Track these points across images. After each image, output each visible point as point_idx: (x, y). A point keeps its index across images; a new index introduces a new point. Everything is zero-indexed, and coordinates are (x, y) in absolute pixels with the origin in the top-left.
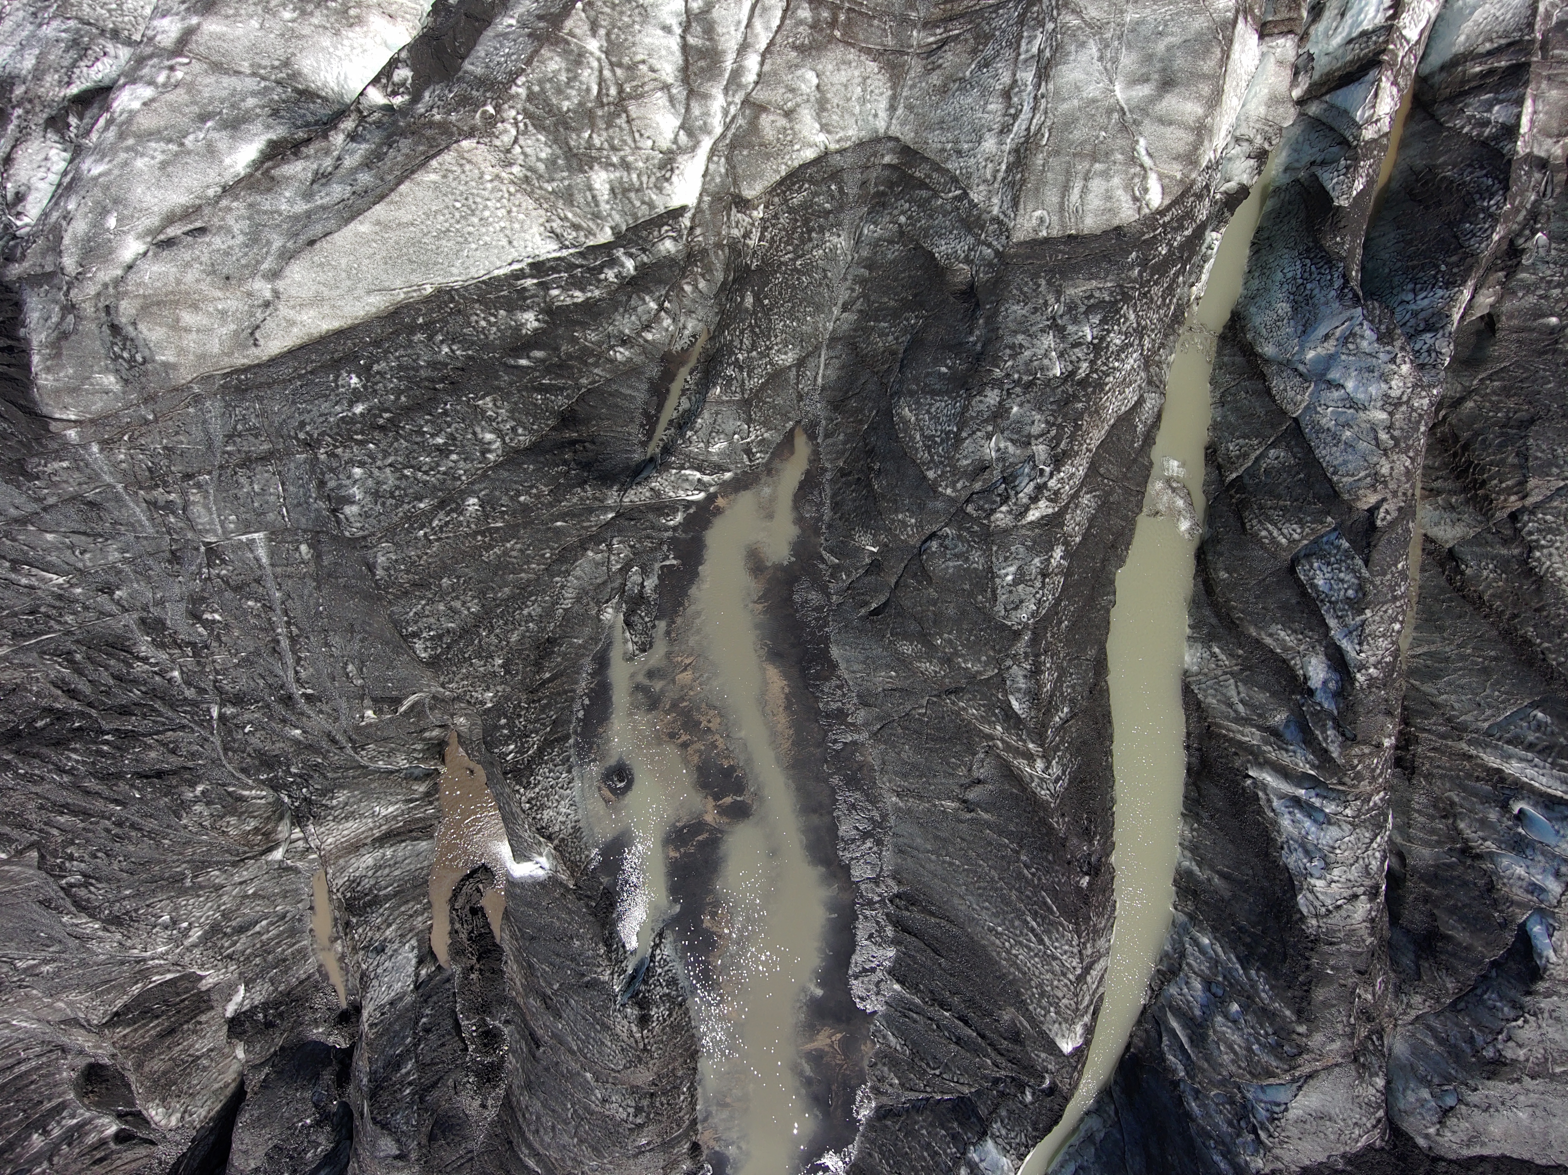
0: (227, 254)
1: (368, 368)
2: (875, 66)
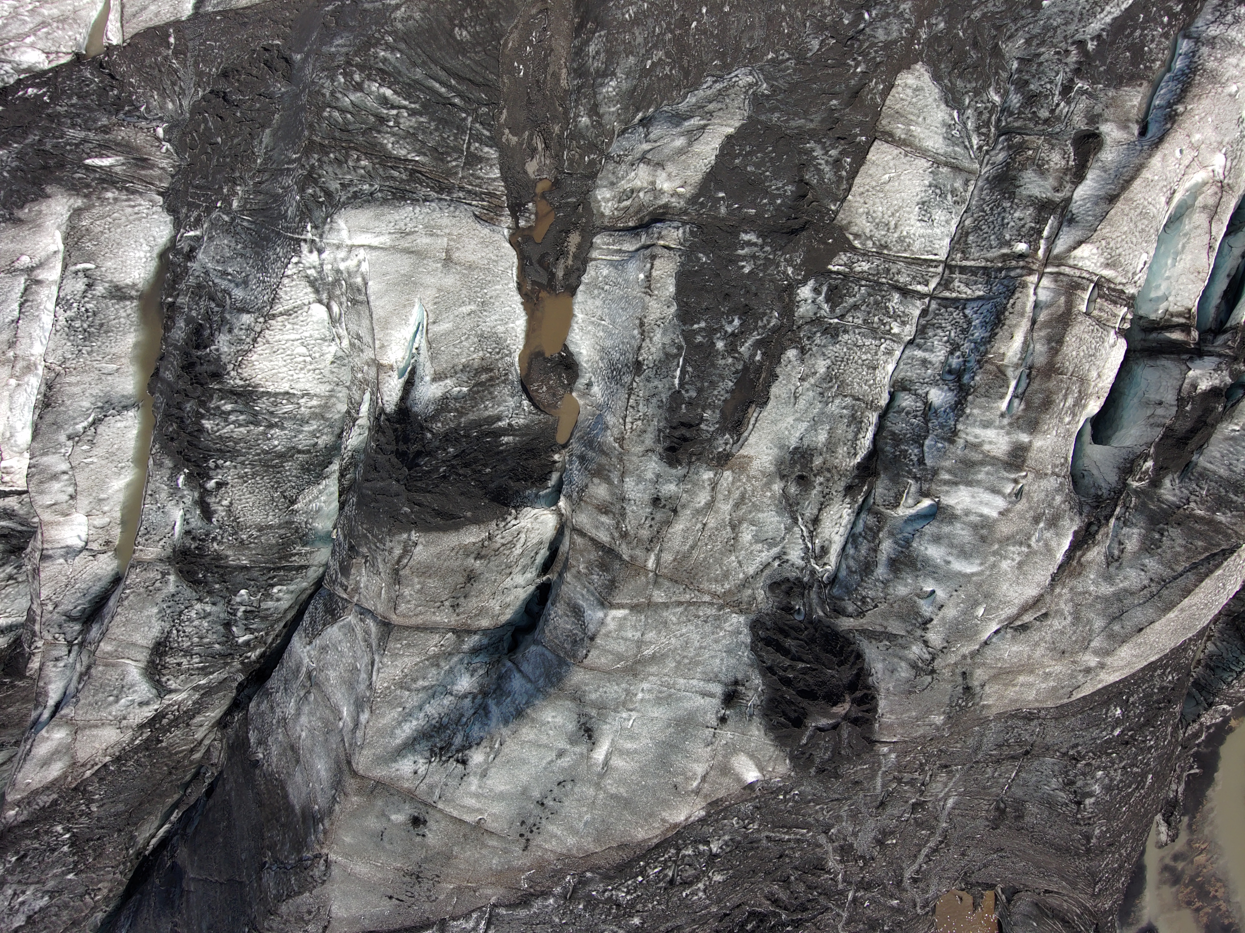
0: (1062, 633)
1: (1127, 701)
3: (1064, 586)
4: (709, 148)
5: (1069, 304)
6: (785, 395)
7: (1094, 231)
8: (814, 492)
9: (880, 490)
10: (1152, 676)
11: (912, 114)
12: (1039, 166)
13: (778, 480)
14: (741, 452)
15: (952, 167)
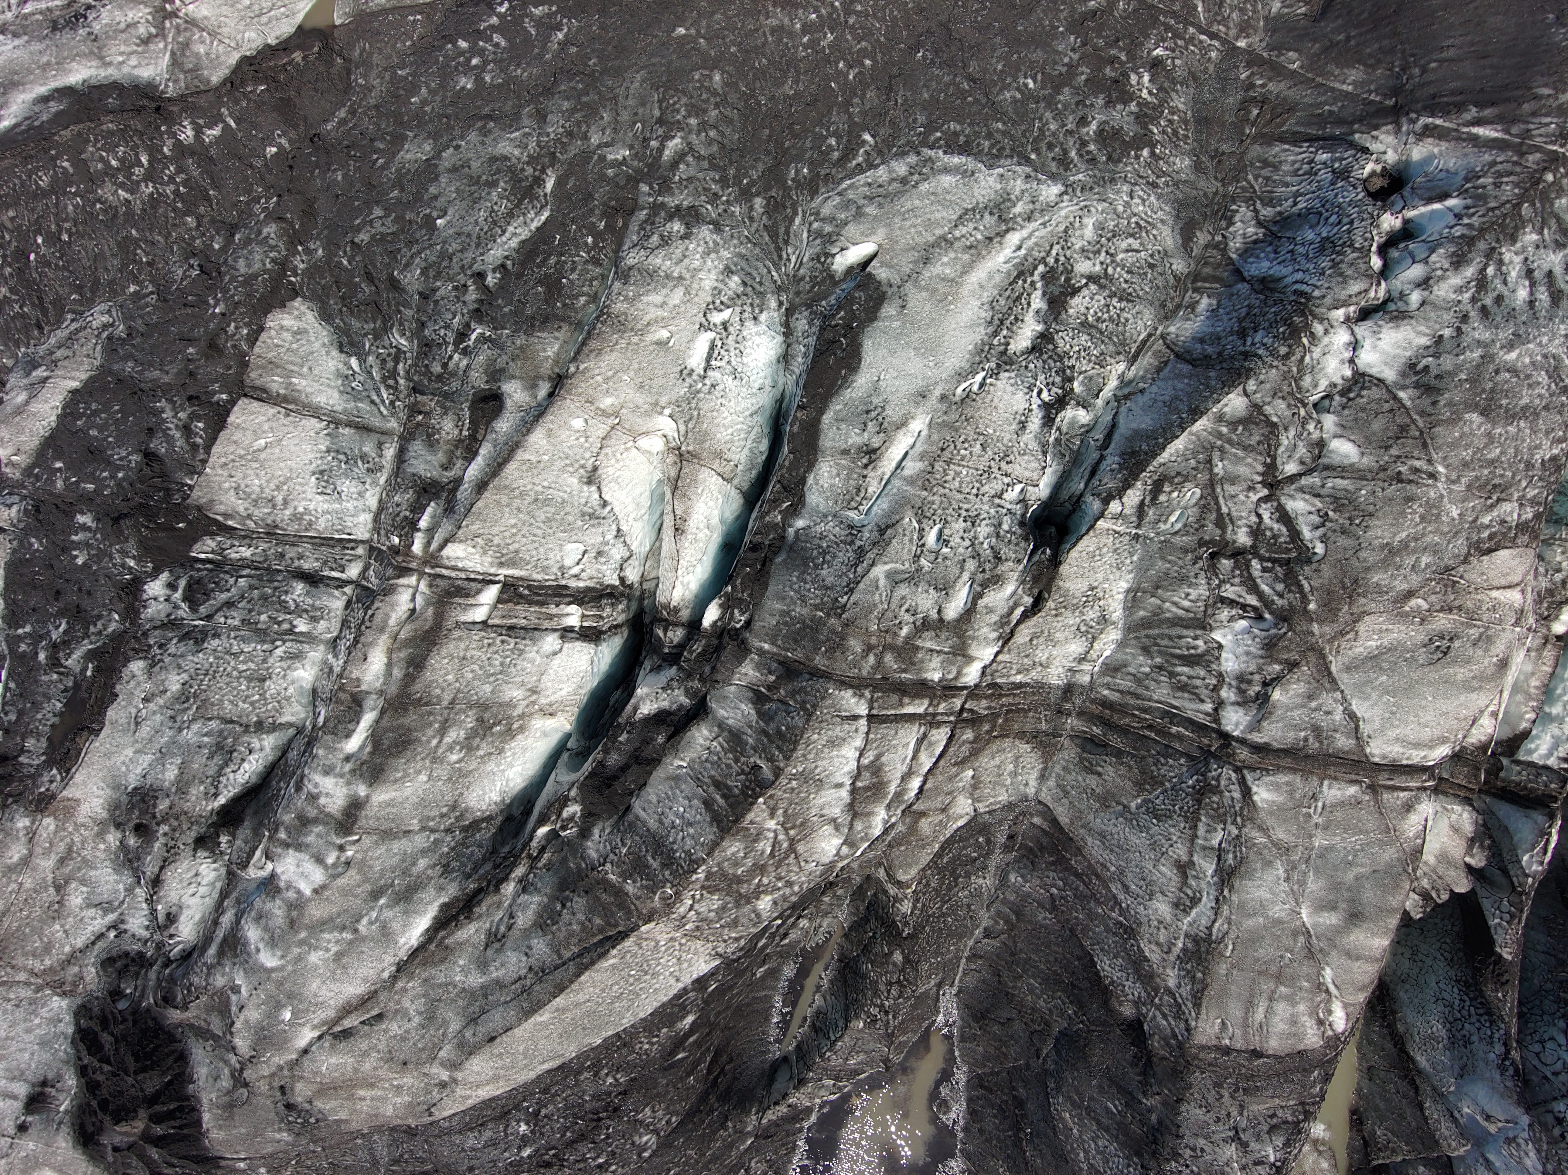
0: (404, 1039)
1: (537, 1113)
2: (1028, 748)
3: (411, 978)
4: (47, 407)
5: (439, 617)
6: (123, 721)
7: (459, 527)
8: (157, 845)
9: (239, 843)
10: (577, 1081)
11: (292, 363)
12: (429, 436)
13: (112, 829)
14: (64, 793)
15: (356, 428)
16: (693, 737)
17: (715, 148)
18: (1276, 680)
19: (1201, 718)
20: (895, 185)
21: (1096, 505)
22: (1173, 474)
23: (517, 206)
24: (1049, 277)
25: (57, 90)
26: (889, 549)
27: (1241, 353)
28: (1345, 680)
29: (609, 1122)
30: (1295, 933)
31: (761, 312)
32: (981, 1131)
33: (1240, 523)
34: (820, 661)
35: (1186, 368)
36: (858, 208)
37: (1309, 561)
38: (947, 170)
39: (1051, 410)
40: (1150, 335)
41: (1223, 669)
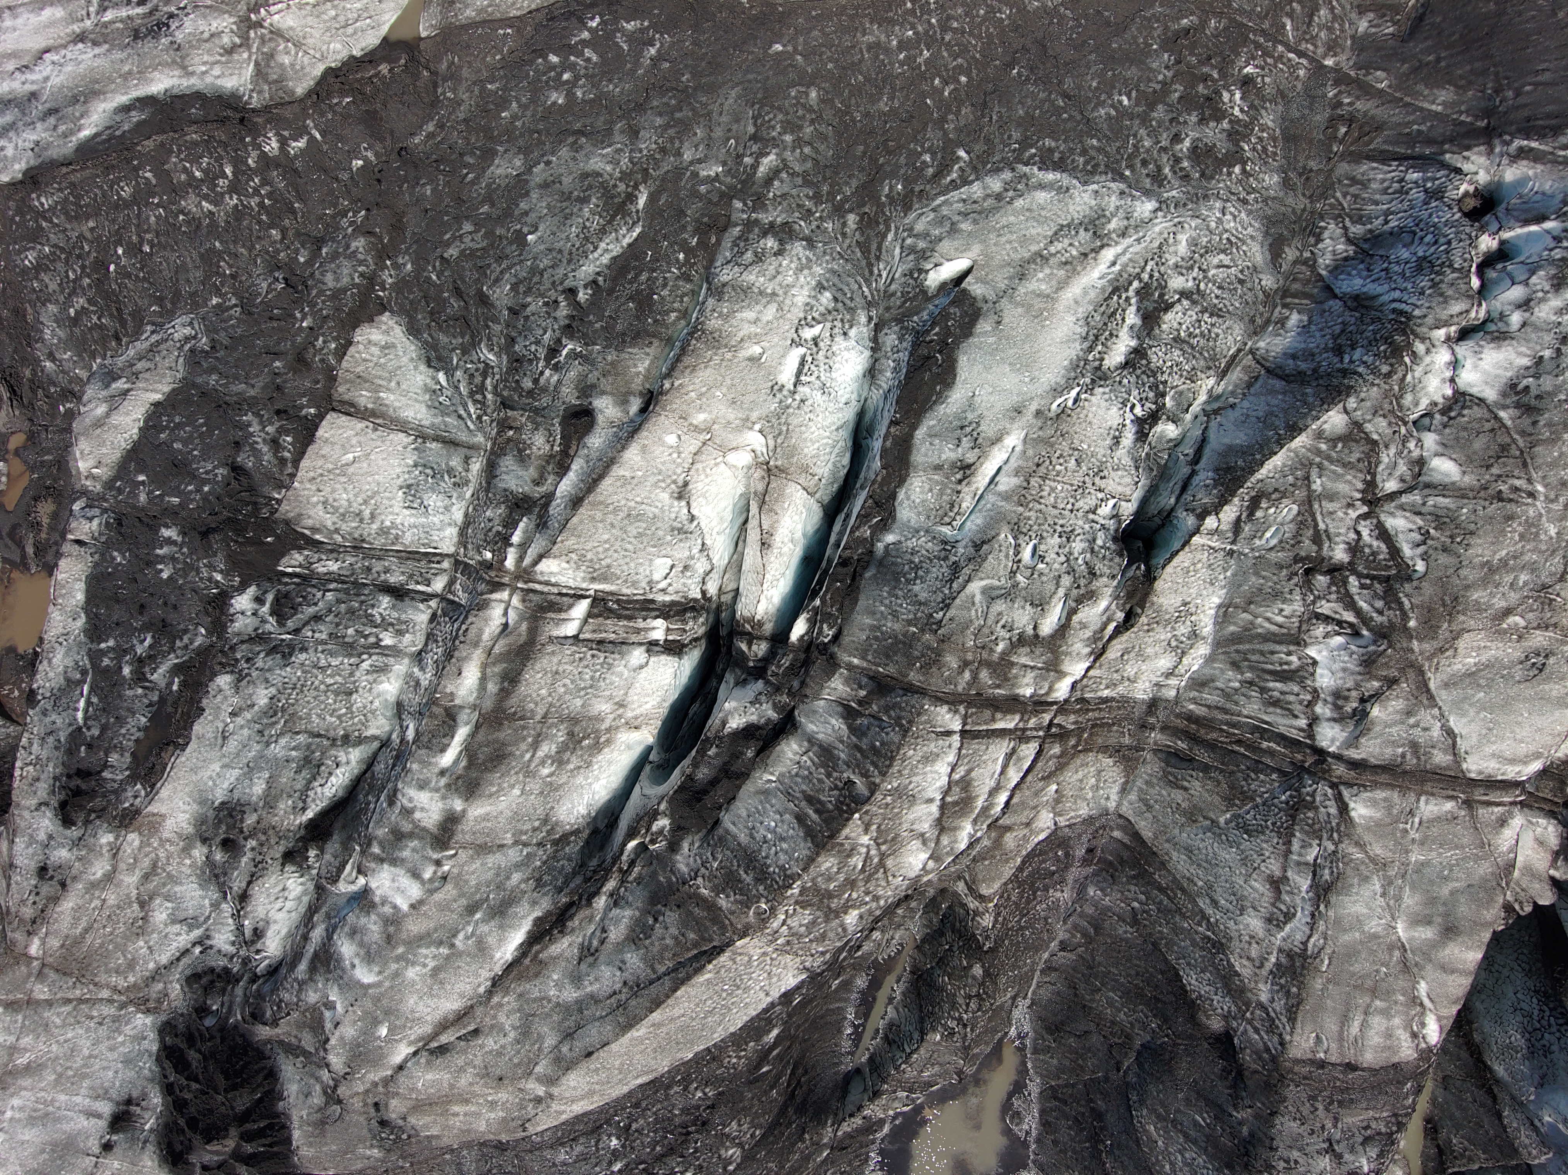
0: (499, 1054)
1: (628, 1128)
2: (1110, 761)
3: (507, 993)
4: (129, 419)
5: (533, 632)
6: (210, 735)
7: (555, 543)
8: (244, 860)
9: (328, 857)
10: (667, 1095)
11: (380, 377)
12: (520, 451)
13: (198, 844)
14: (150, 808)
15: (444, 442)
16: (783, 751)
17: (809, 165)
18: (1376, 696)
19: (1294, 734)
20: (990, 202)
21: (1191, 521)
22: (1271, 490)
23: (610, 222)
24: (1143, 293)
25: (138, 99)
26: (985, 565)
27: (1339, 370)
28: (1443, 697)
29: (697, 1136)
30: (1391, 948)
31: (851, 327)
32: (1055, 1142)
33: (1337, 539)
34: (914, 677)
35: (1278, 384)
36: (953, 224)
37: (1409, 579)
38: (1041, 186)
39: (1144, 426)
40: (1239, 351)
41: (1317, 685)
